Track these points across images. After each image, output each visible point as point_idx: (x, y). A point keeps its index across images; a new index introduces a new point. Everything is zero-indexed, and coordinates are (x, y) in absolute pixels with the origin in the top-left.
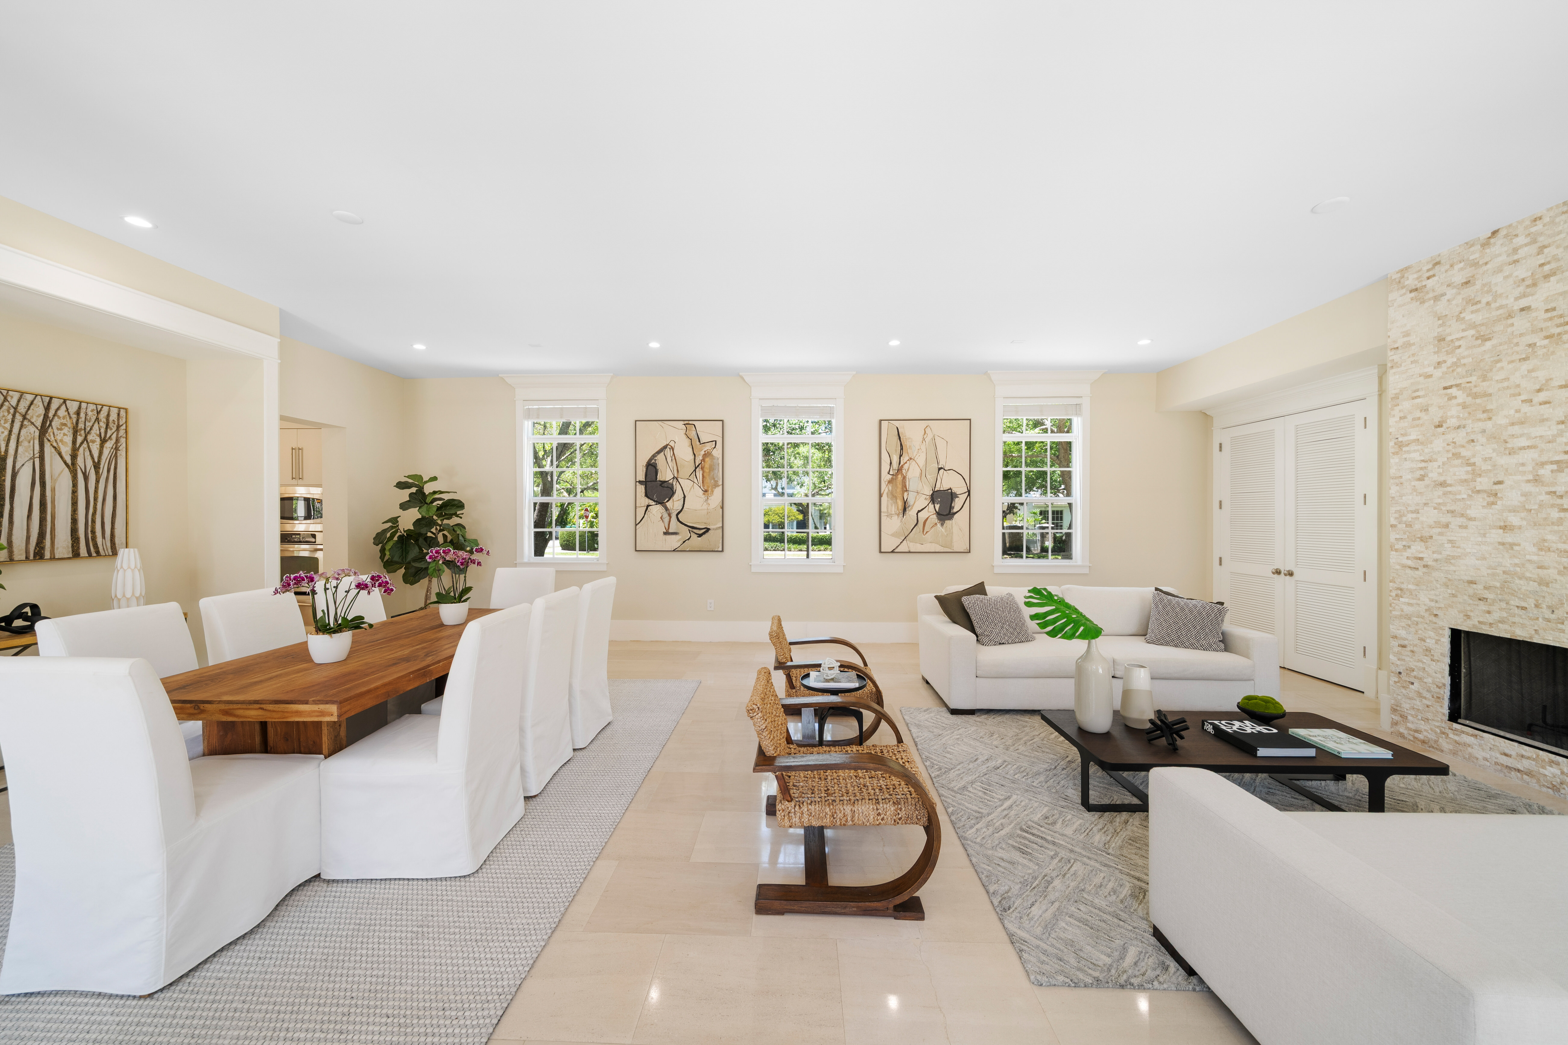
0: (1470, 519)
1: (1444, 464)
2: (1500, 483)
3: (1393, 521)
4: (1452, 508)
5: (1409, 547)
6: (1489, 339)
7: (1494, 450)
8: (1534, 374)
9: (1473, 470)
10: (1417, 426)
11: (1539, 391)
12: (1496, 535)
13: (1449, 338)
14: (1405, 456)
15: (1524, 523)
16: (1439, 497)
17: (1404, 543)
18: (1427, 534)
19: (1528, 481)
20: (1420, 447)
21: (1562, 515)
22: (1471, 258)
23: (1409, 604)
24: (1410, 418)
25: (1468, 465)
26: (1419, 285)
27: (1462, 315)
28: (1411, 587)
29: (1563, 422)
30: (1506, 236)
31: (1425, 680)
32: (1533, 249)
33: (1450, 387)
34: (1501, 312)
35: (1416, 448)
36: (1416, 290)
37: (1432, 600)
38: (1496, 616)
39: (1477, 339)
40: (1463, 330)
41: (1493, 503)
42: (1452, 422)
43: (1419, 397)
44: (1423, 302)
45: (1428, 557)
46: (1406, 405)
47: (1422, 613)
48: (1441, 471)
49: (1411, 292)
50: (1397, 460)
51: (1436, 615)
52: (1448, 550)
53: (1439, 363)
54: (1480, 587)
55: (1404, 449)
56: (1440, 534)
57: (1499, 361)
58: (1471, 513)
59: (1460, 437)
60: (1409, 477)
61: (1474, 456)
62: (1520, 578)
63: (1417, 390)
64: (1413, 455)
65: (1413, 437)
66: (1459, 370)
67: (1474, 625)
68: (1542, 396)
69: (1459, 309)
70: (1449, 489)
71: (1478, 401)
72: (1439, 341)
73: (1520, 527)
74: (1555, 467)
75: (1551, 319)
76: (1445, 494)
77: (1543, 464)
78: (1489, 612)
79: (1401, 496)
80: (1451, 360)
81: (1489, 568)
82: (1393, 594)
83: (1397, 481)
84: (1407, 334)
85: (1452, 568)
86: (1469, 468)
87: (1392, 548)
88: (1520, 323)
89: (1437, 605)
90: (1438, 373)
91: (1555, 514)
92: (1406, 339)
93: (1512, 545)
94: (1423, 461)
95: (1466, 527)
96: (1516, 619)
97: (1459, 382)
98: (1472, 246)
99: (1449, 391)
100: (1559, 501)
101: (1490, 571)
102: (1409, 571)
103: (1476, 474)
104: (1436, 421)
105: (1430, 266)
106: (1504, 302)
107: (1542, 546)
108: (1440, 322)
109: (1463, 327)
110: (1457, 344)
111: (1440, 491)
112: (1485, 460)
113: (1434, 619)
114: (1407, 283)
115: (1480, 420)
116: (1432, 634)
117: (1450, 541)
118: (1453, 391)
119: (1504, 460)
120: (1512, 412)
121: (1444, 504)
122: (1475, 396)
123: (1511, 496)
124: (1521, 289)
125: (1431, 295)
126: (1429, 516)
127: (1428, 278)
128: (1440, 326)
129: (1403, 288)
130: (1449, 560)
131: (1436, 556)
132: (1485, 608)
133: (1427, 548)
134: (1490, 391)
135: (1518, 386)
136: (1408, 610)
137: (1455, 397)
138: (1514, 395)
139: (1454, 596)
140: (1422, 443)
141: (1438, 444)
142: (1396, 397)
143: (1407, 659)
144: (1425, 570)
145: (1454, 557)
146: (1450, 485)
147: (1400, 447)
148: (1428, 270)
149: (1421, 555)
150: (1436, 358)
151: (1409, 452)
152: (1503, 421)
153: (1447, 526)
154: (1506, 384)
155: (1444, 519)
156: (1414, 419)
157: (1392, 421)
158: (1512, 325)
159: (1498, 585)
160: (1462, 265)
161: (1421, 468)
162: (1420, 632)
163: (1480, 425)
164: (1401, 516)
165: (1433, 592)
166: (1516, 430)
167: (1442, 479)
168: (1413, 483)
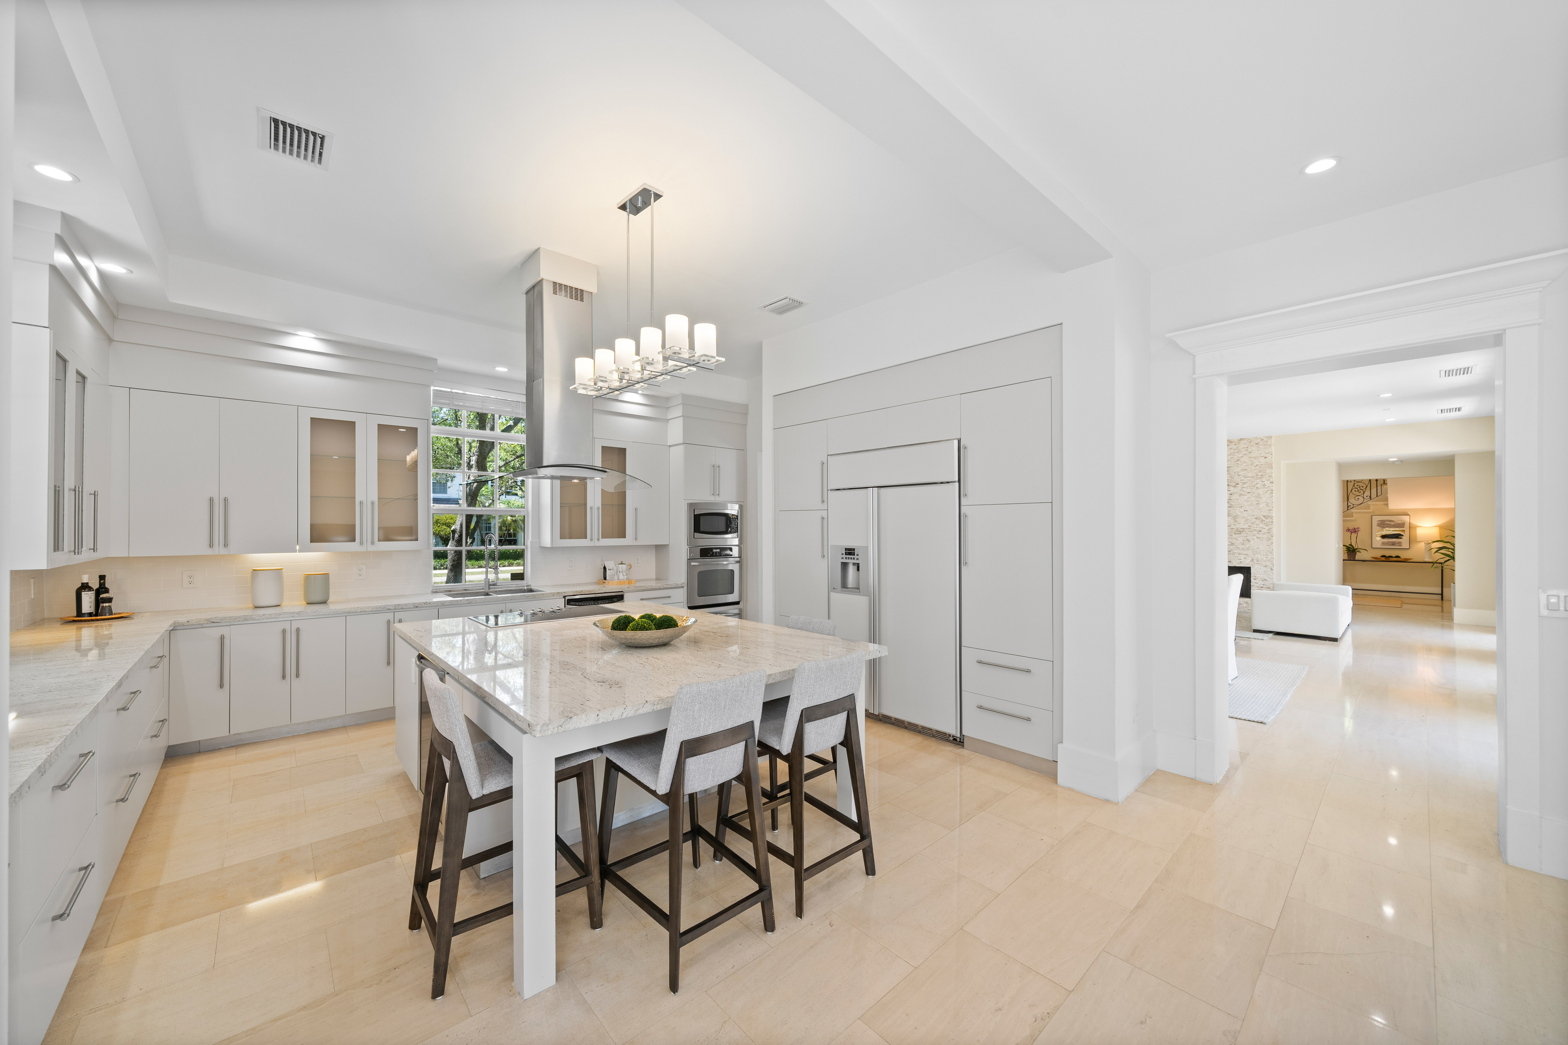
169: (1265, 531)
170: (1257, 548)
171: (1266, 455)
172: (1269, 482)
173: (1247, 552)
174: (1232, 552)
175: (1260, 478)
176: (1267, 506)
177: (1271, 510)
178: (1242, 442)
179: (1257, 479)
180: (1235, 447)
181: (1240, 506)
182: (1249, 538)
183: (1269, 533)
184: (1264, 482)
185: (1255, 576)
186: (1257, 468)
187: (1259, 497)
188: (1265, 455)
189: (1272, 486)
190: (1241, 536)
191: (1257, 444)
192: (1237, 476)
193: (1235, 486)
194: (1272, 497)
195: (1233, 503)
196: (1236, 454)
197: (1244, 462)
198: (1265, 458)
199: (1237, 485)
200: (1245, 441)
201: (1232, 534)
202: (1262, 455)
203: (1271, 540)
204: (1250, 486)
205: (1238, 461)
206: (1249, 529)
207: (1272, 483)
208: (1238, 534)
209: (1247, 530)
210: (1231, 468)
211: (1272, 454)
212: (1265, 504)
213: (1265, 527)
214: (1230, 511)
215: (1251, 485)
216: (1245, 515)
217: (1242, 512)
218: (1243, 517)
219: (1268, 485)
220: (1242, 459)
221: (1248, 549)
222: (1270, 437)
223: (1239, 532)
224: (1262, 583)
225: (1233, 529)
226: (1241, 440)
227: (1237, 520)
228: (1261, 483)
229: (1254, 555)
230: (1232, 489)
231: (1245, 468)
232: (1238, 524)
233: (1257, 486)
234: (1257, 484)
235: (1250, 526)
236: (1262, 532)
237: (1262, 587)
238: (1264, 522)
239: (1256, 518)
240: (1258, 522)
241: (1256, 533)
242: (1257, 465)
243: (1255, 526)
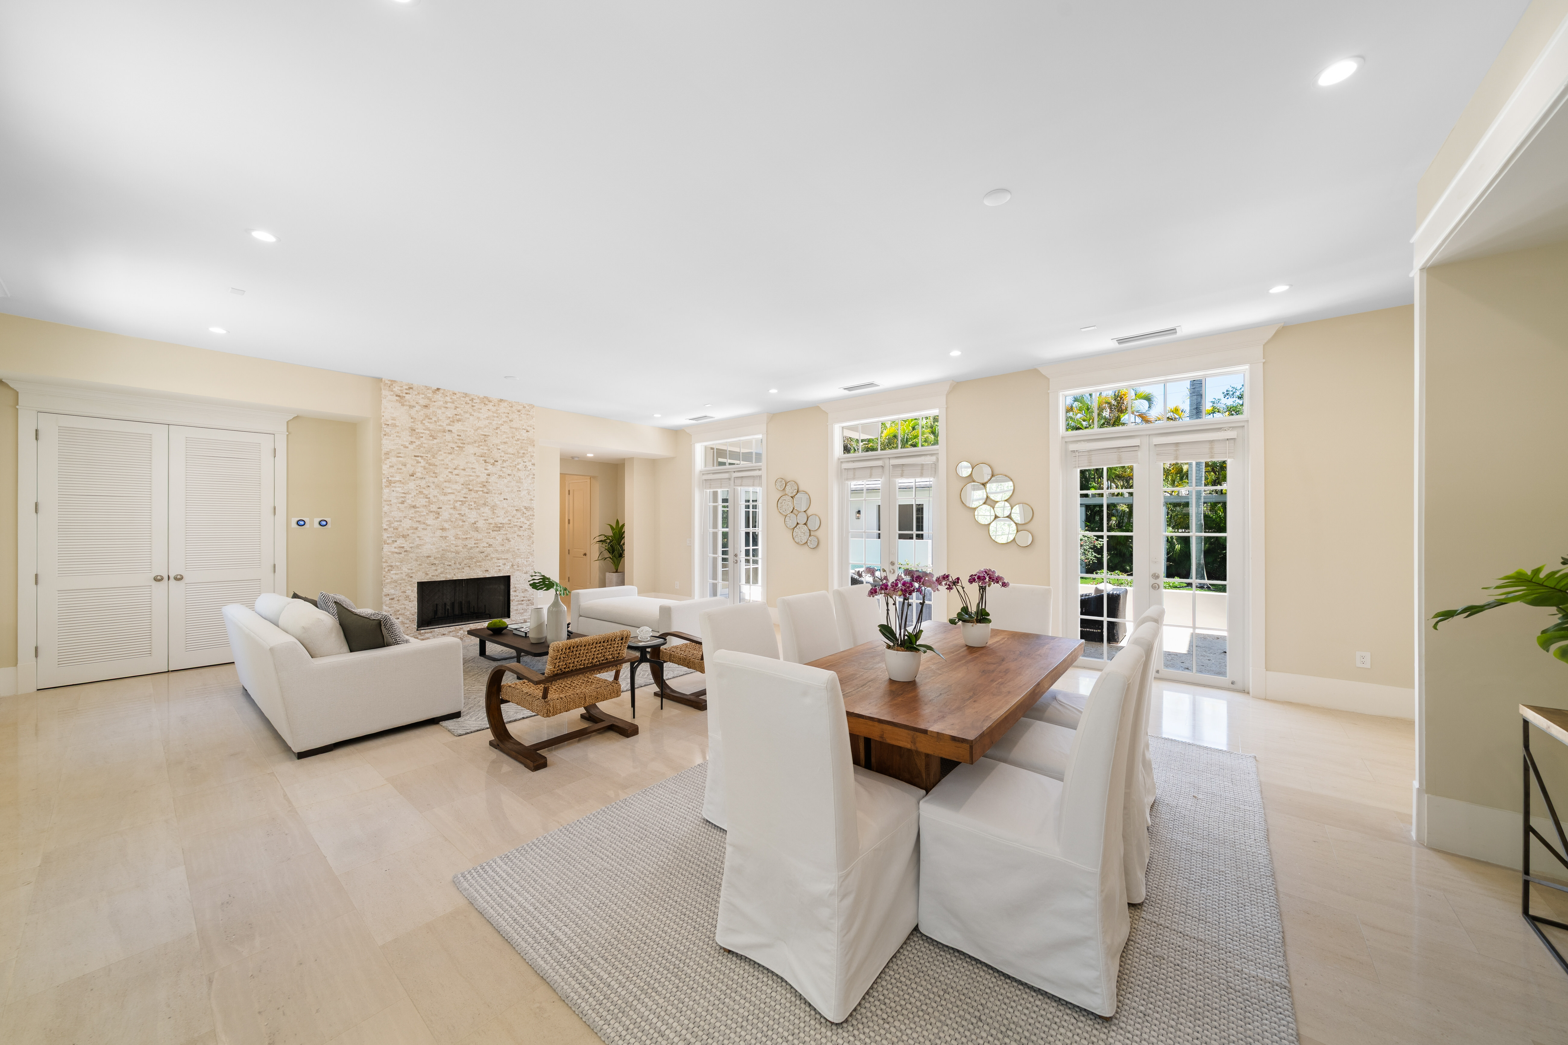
0: (428, 525)
1: (415, 496)
2: (441, 508)
3: (385, 526)
4: (419, 520)
5: (396, 541)
6: (435, 439)
7: (438, 492)
8: (454, 461)
9: (429, 501)
10: (400, 473)
11: (455, 469)
12: (439, 533)
13: (417, 431)
14: (393, 489)
15: (450, 527)
16: (412, 514)
17: (393, 539)
18: (406, 534)
19: (451, 508)
20: (402, 485)
21: (463, 523)
22: (428, 395)
23: (396, 574)
24: (396, 467)
25: (427, 498)
26: (401, 395)
27: (424, 422)
28: (398, 564)
29: (463, 485)
30: (443, 393)
31: (406, 614)
32: (453, 406)
33: (418, 456)
34: (440, 428)
35: (399, 485)
36: (400, 396)
37: (409, 569)
38: (439, 571)
39: (430, 436)
40: (424, 429)
41: (438, 518)
42: (419, 475)
43: (401, 457)
44: (403, 405)
45: (407, 546)
46: (394, 460)
47: (404, 578)
48: (413, 499)
49: (397, 396)
50: (388, 491)
51: (411, 577)
52: (418, 542)
53: (412, 442)
54: (432, 558)
55: (392, 485)
56: (413, 533)
57: (440, 451)
58: (428, 522)
59: (423, 483)
60: (395, 501)
61: (429, 494)
62: (449, 552)
63: (400, 453)
64: (398, 489)
65: (397, 479)
66: (422, 449)
67: (430, 578)
68: (456, 472)
69: (422, 418)
70: (417, 509)
71: (431, 467)
72: (412, 430)
73: (449, 529)
74: (461, 503)
75: (459, 439)
76: (415, 512)
77: (457, 501)
78: (436, 570)
79: (391, 512)
80: (418, 443)
81: (437, 549)
82: (386, 570)
83: (388, 503)
84: (394, 419)
85: (420, 551)
86: (427, 500)
87: (385, 543)
88: (448, 437)
89: (412, 571)
90: (411, 447)
91: (461, 523)
92: (393, 422)
93: (446, 537)
94: (404, 493)
95: (426, 529)
96: (447, 571)
97: (422, 455)
98: (428, 389)
99: (417, 458)
100: (462, 518)
101: (436, 550)
102: (396, 555)
103: (430, 503)
104: (411, 472)
105: (407, 388)
106: (442, 424)
107: (457, 537)
108: (413, 420)
109: (424, 428)
110: (421, 435)
111: (413, 510)
112: (434, 496)
113: (410, 579)
114: (394, 389)
115: (432, 477)
116: (409, 587)
117: (419, 537)
118: (419, 459)
119: (442, 498)
120: (445, 476)
121: (415, 517)
122: (430, 464)
123: (445, 515)
124: (448, 421)
125: (407, 403)
126: (407, 523)
127: (406, 393)
128: (412, 422)
129: (392, 391)
130: (418, 546)
131: (411, 545)
132: (434, 568)
133: (406, 541)
134: (436, 464)
135: (447, 465)
136: (395, 577)
137: (420, 462)
138: (446, 468)
139: (420, 565)
140: (403, 483)
141: (412, 485)
142: (387, 453)
143: (395, 606)
144: (405, 553)
145: (420, 545)
146: (418, 508)
147: (389, 483)
148: (406, 389)
149: (403, 546)
150: (410, 439)
151: (395, 487)
152: (442, 480)
153: (416, 529)
154: (443, 462)
155: (415, 526)
156: (397, 469)
157: (385, 467)
158: (445, 436)
159: (440, 556)
160: (423, 396)
161: (402, 497)
162: (402, 588)
163: (432, 479)
164: (390, 524)
165: (410, 565)
166: (446, 484)
167: (414, 504)
168: (398, 505)
169: (526, 526)
170: (518, 549)
171: (529, 428)
172: (530, 464)
173: (506, 556)
174: (489, 558)
175: (522, 457)
176: (529, 494)
177: (532, 500)
178: (503, 404)
179: (518, 458)
180: (494, 409)
181: (500, 492)
182: (509, 536)
183: (530, 529)
184: (525, 462)
185: (515, 587)
186: (518, 442)
187: (520, 482)
188: (527, 428)
189: (534, 469)
190: (500, 534)
191: (519, 411)
192: (496, 450)
193: (493, 464)
194: (533, 483)
195: (490, 488)
196: (495, 419)
197: (504, 432)
198: (527, 431)
199: (496, 463)
200: (505, 404)
201: (489, 531)
202: (524, 427)
203: (532, 539)
204: (511, 466)
205: (497, 428)
206: (510, 524)
207: (534, 464)
208: (497, 531)
209: (507, 526)
210: (489, 437)
211: (534, 429)
212: (527, 491)
213: (526, 522)
214: (487, 498)
215: (511, 464)
216: (505, 505)
217: (501, 501)
218: (503, 508)
219: (529, 468)
220: (502, 428)
221: (508, 551)
222: (532, 406)
223: (498, 529)
224: (523, 595)
225: (492, 524)
226: (501, 400)
227: (495, 511)
228: (522, 463)
229: (515, 558)
230: (490, 467)
231: (504, 441)
232: (497, 517)
233: (518, 467)
234: (518, 464)
235: (510, 520)
236: (523, 529)
237: (522, 601)
238: (525, 515)
239: (516, 510)
240: (519, 514)
241: (516, 529)
242: (518, 440)
243: (516, 520)
